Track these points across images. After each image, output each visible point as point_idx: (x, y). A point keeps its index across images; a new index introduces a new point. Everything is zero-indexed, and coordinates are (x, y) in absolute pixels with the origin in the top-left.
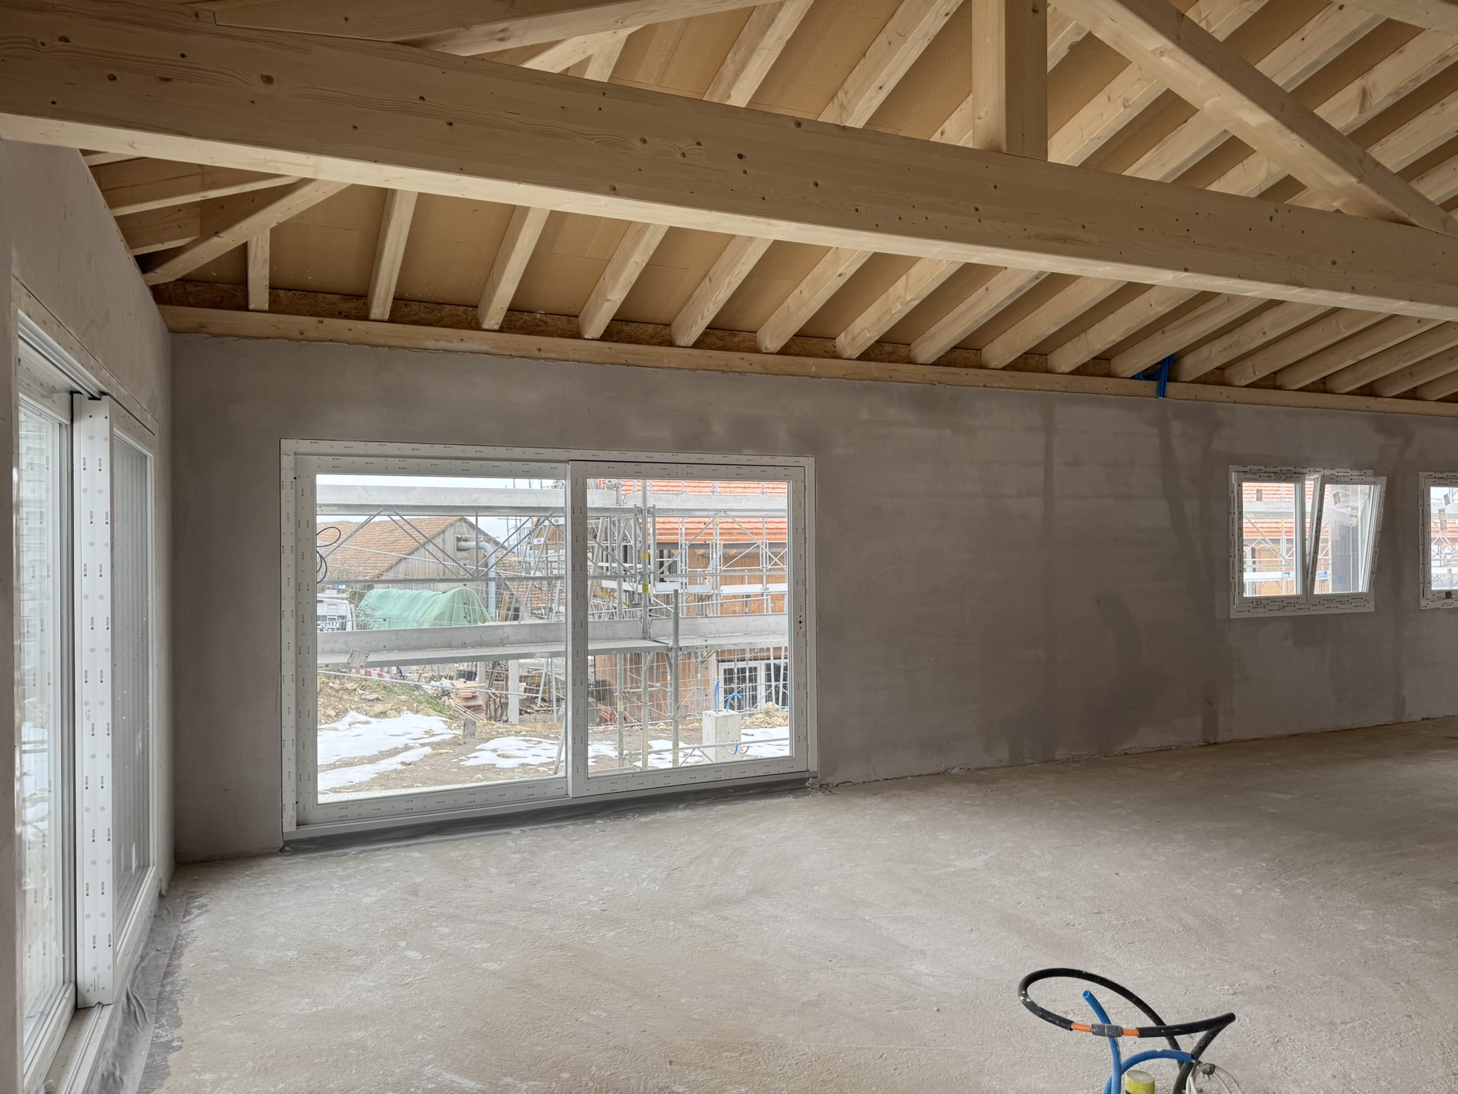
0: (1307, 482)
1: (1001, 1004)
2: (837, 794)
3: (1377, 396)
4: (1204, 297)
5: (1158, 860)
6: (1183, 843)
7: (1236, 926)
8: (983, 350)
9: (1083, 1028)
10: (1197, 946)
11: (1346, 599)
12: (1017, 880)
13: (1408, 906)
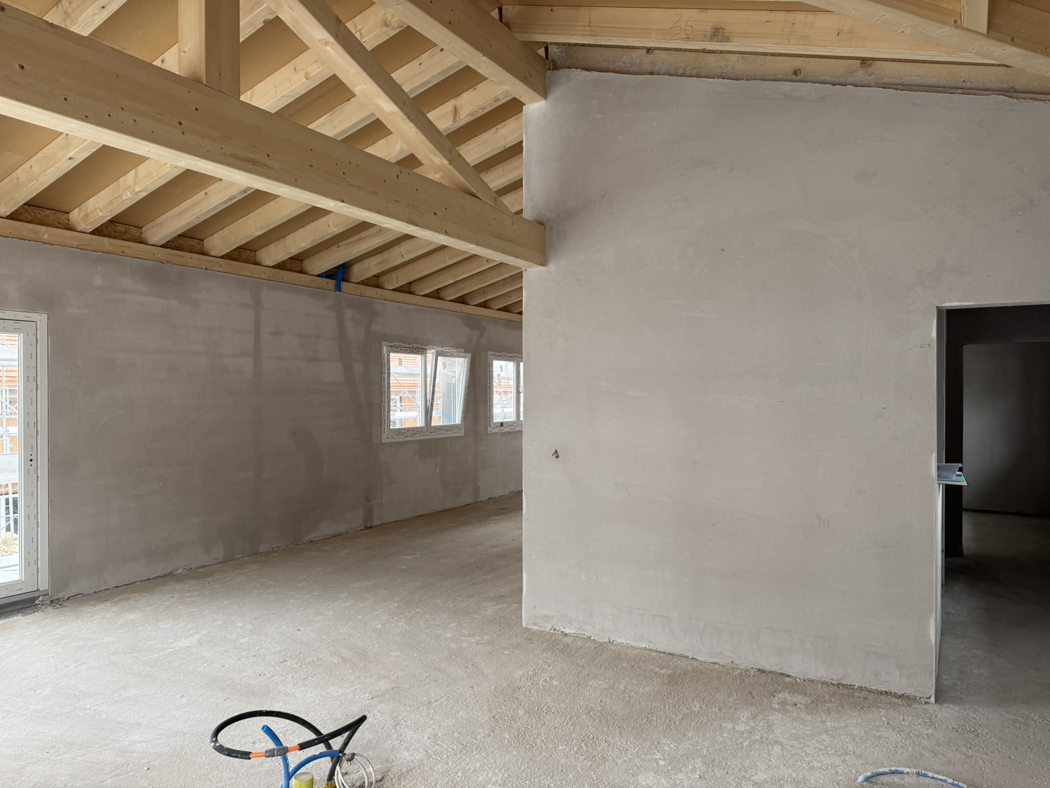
0: (428, 355)
1: (203, 750)
2: (67, 606)
3: (466, 304)
4: (364, 226)
5: (327, 615)
6: (346, 600)
7: (376, 651)
8: (205, 241)
9: (259, 755)
10: (350, 671)
11: (449, 428)
12: (223, 648)
13: (475, 616)
